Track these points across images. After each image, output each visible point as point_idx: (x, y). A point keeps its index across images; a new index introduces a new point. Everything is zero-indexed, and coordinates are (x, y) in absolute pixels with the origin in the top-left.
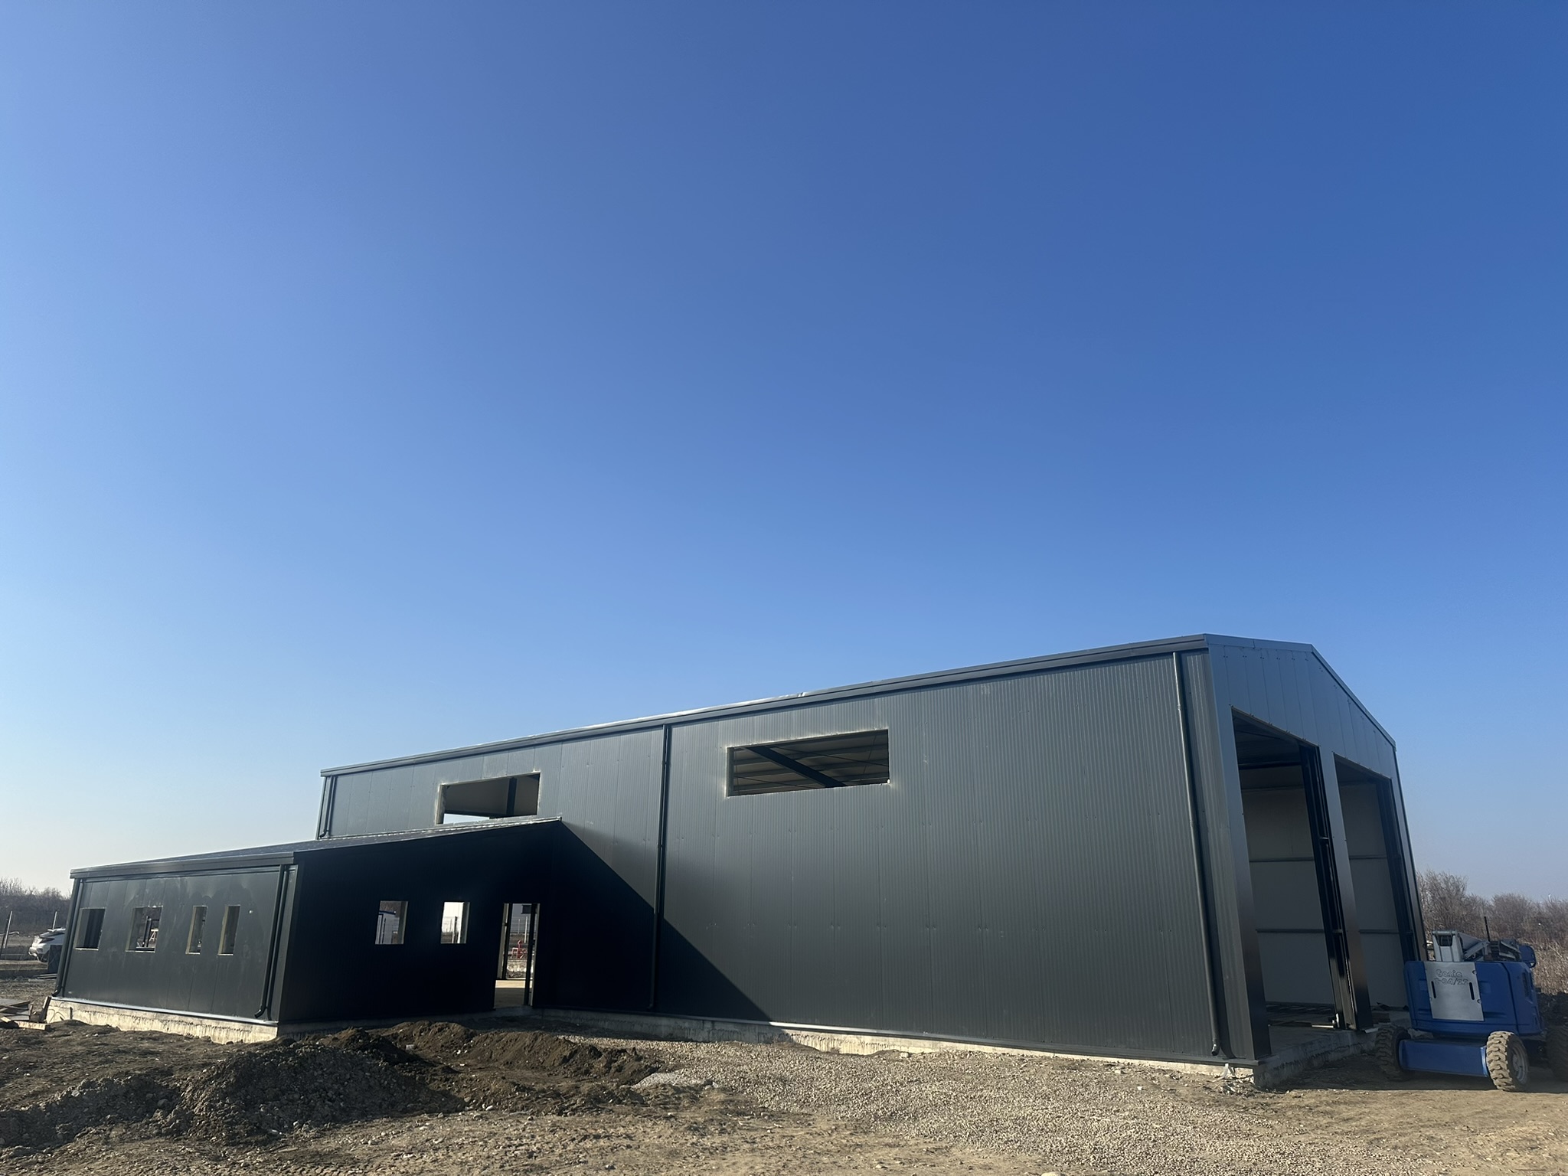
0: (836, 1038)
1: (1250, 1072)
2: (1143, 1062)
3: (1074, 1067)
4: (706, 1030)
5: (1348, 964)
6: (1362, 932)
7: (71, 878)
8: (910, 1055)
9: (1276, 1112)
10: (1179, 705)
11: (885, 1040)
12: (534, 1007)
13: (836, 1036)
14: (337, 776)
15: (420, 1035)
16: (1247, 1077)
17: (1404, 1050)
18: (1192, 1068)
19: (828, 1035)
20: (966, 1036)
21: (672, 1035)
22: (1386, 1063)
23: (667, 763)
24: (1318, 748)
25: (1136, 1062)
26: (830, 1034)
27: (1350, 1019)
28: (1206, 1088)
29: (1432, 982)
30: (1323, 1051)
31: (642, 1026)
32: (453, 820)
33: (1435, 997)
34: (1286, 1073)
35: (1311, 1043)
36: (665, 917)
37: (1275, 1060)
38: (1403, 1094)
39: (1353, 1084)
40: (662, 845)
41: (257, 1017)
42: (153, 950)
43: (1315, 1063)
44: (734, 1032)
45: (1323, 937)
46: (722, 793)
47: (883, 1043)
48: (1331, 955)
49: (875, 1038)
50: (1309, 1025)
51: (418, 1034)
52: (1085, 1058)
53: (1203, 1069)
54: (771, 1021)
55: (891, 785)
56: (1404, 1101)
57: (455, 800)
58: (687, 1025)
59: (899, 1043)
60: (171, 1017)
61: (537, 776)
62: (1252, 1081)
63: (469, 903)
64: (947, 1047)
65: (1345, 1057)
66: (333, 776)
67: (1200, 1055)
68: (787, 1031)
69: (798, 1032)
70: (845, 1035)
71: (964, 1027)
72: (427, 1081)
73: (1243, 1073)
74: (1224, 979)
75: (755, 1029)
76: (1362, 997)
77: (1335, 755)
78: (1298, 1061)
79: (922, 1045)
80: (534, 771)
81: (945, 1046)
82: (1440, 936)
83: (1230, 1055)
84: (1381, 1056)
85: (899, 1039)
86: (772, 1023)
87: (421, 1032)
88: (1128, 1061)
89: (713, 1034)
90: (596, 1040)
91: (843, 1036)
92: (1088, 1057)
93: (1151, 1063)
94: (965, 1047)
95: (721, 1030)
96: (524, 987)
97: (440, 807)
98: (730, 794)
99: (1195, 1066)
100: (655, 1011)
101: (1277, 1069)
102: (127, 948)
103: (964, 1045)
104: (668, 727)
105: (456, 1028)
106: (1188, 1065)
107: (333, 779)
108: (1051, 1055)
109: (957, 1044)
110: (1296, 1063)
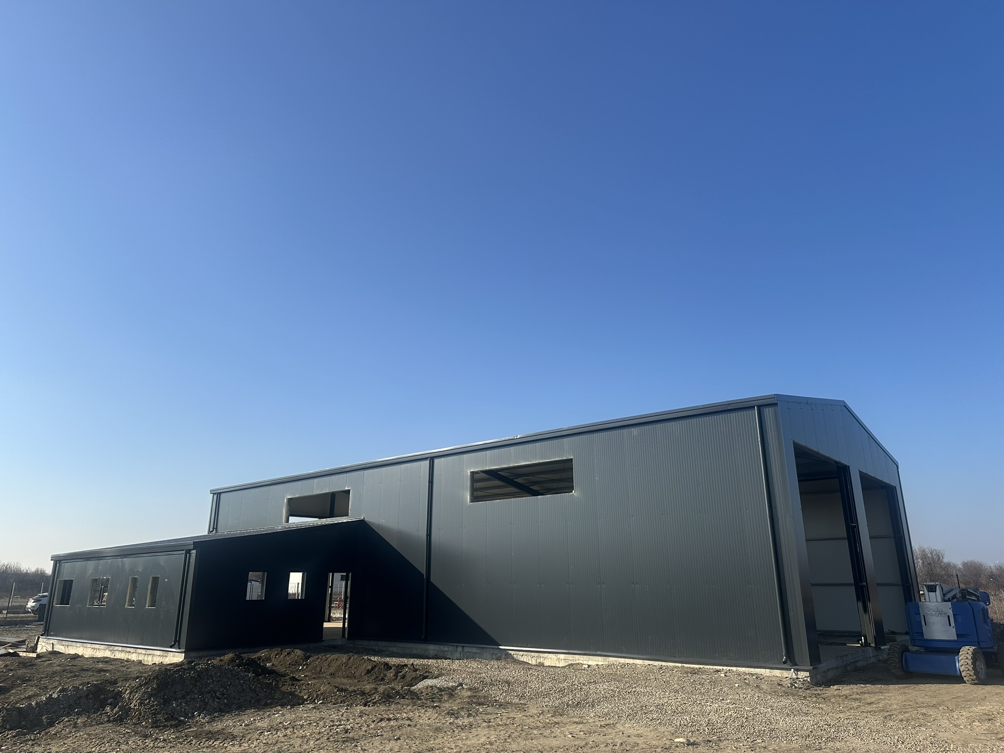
0: (542, 656)
1: (807, 674)
2: (738, 668)
3: (694, 672)
4: (458, 652)
5: (870, 605)
6: (878, 585)
7: (51, 560)
8: (589, 666)
9: (824, 699)
10: (759, 440)
11: (573, 657)
12: (348, 639)
13: (542, 655)
14: (220, 493)
15: (276, 657)
16: (805, 677)
17: (906, 659)
18: (770, 672)
19: (536, 654)
20: (625, 653)
21: (436, 655)
22: (894, 667)
23: (431, 482)
24: (849, 467)
25: (734, 669)
26: (538, 654)
27: (871, 640)
28: (779, 685)
29: (924, 616)
30: (854, 660)
31: (417, 650)
32: (294, 520)
33: (926, 625)
34: (830, 675)
35: (846, 655)
36: (431, 580)
37: (823, 666)
38: (906, 687)
39: (873, 681)
40: (429, 534)
41: (171, 647)
42: (104, 605)
43: (849, 668)
44: (476, 653)
45: (853, 588)
46: (467, 501)
47: (572, 659)
48: (858, 599)
49: (566, 655)
50: (845, 644)
51: (274, 656)
52: (701, 666)
53: (777, 673)
54: (500, 646)
55: (575, 494)
56: (906, 691)
57: (296, 507)
58: (446, 649)
59: (582, 659)
60: (116, 648)
61: (348, 492)
62: (809, 680)
63: (306, 573)
64: (613, 661)
65: (868, 664)
66: (218, 493)
67: (775, 663)
68: (510, 652)
69: (518, 653)
70: (548, 654)
71: (623, 648)
72: (280, 686)
73: (803, 675)
74: (790, 615)
75: (490, 651)
76: (878, 626)
77: (860, 471)
78: (838, 667)
79: (597, 659)
80: (346, 488)
81: (611, 660)
82: (929, 586)
83: (794, 664)
84: (891, 663)
85: (582, 656)
86: (501, 647)
87: (276, 655)
88: (729, 668)
89: (463, 654)
90: (388, 659)
91: (546, 654)
92: (703, 666)
93: (744, 669)
94: (624, 661)
95: (468, 652)
96: (342, 626)
97: (287, 513)
98: (472, 501)
99: (772, 671)
100: (426, 640)
101: (825, 672)
102: (88, 604)
103: (623, 659)
104: (432, 459)
105: (298, 652)
106: (768, 670)
107: (218, 495)
108: (680, 665)
109: (620, 659)
110: (837, 668)
